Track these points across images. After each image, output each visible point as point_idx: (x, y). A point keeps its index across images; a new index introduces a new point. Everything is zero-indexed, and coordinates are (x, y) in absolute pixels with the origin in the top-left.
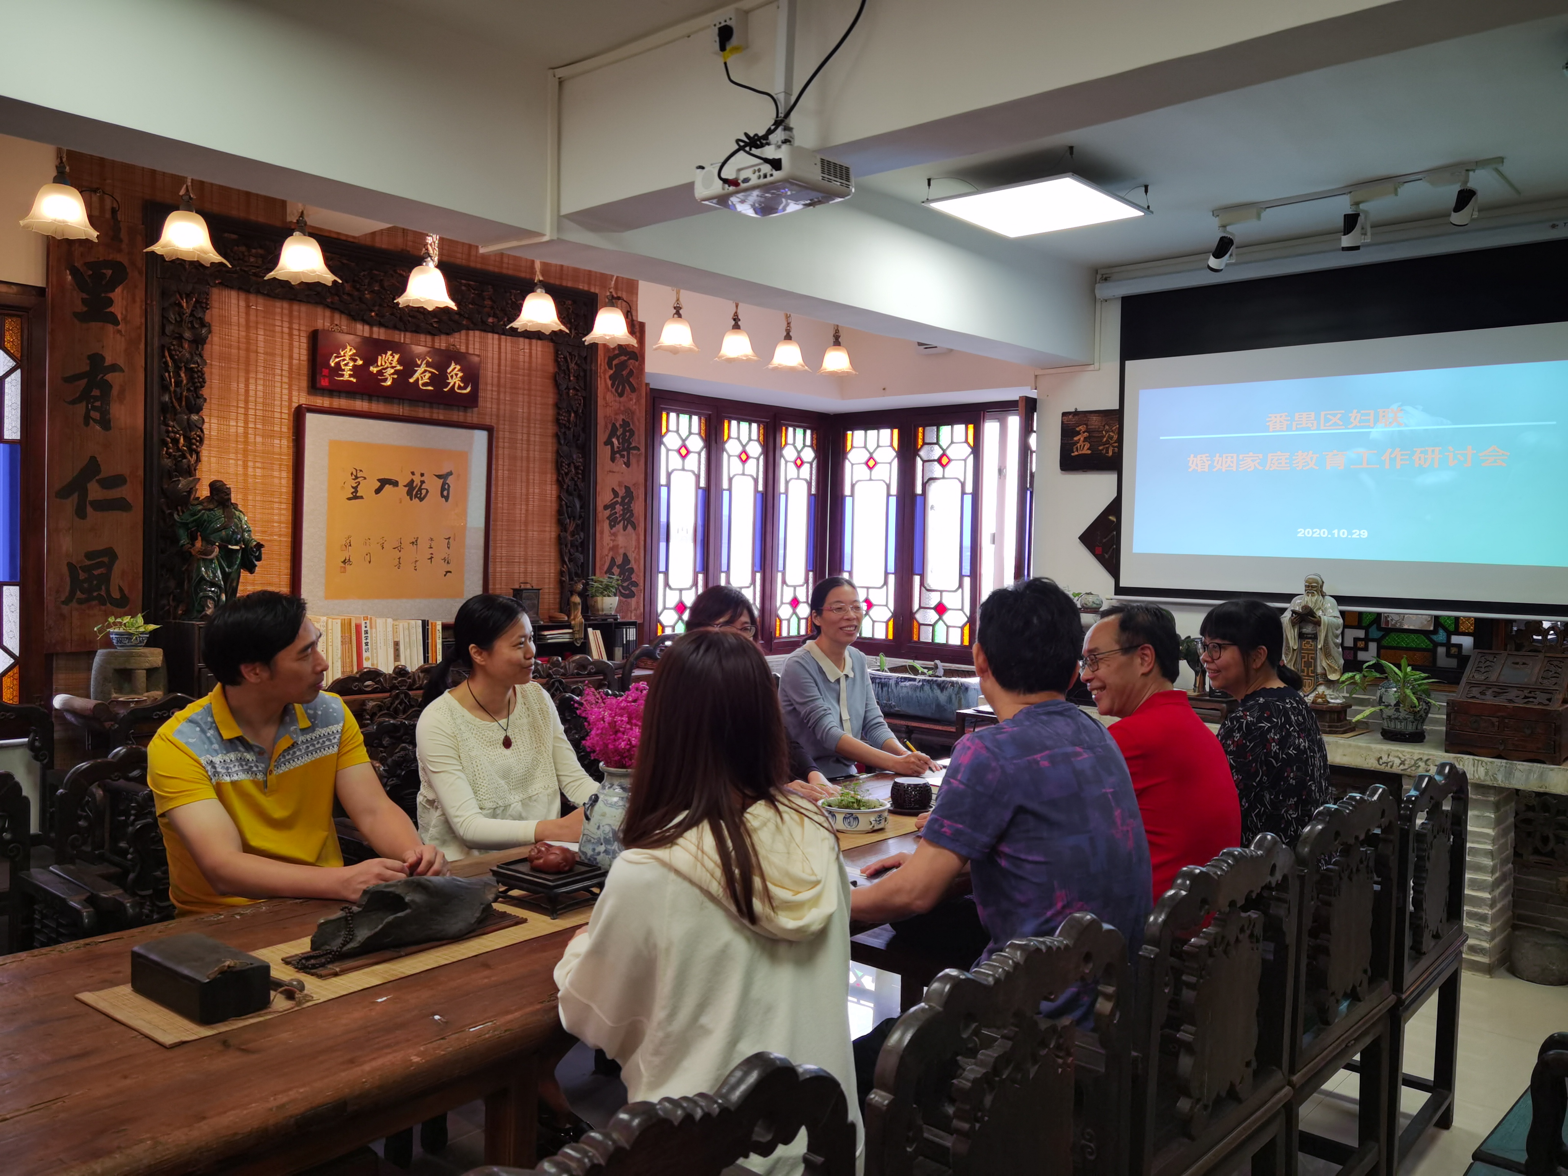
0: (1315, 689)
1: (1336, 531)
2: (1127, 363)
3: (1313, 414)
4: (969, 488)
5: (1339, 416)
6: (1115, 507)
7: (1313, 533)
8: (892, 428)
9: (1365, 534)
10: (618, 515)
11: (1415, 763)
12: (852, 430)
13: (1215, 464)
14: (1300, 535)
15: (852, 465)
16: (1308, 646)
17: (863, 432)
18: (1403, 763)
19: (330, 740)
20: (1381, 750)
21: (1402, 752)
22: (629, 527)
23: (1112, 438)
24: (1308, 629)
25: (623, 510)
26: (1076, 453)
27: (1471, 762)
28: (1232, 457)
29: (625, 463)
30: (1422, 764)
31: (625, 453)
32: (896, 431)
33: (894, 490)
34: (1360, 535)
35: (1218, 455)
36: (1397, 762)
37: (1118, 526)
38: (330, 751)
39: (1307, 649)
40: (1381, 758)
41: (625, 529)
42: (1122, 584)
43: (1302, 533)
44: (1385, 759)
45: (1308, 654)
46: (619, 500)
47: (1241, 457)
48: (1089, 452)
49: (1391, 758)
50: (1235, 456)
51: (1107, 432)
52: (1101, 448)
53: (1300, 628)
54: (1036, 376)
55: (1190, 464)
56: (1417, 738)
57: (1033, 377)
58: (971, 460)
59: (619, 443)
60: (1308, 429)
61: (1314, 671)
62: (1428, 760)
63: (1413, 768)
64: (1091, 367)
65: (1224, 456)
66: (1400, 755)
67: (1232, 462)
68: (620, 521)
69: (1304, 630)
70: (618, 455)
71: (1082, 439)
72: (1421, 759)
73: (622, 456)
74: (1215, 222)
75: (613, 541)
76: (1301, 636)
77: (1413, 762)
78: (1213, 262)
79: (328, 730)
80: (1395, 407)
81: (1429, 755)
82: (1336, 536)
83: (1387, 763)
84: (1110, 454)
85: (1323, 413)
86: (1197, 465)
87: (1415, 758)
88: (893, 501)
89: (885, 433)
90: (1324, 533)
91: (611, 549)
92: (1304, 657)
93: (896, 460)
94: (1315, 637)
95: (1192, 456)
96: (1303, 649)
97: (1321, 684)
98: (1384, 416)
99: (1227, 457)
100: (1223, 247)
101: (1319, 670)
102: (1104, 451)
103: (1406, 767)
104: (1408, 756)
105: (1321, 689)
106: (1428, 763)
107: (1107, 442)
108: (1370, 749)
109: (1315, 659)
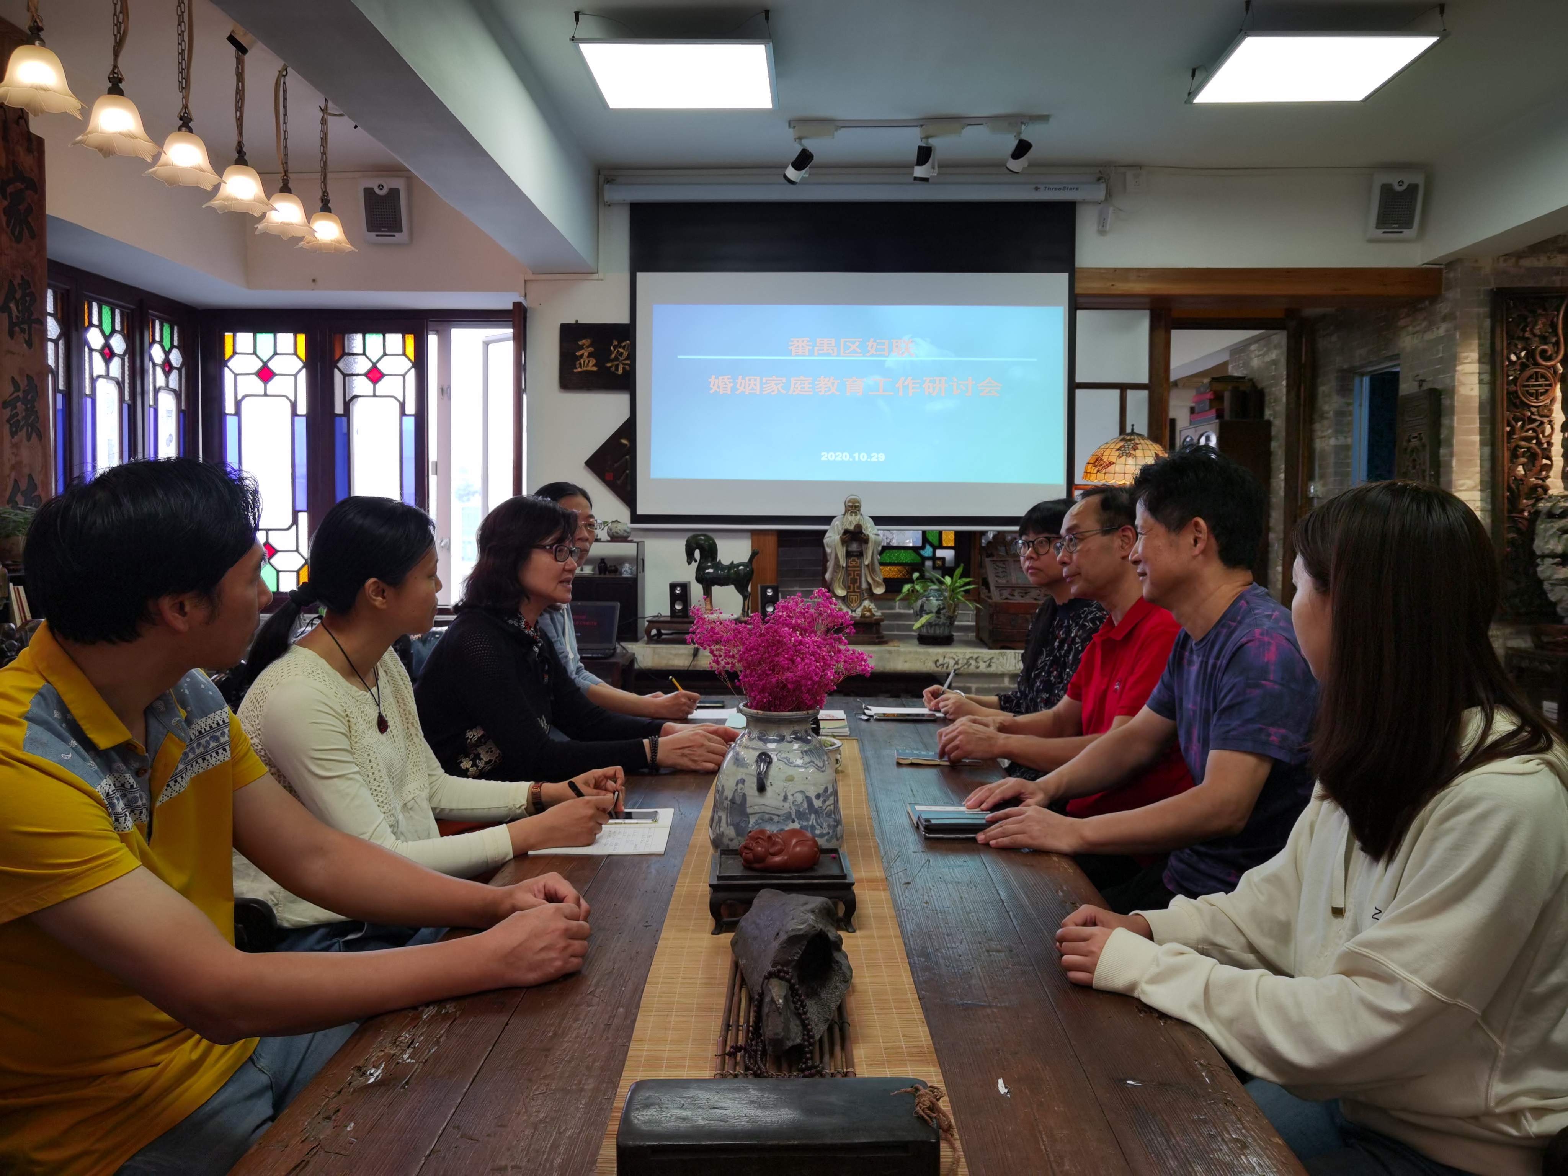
0: (861, 604)
1: (856, 455)
2: (639, 275)
3: (833, 340)
4: (411, 408)
5: (857, 344)
6: (628, 429)
7: (836, 457)
8: (296, 331)
9: (882, 457)
10: (19, 418)
11: (967, 662)
12: (235, 330)
13: (738, 386)
14: (823, 459)
15: (236, 375)
16: (854, 563)
17: (250, 335)
18: (957, 663)
19: (216, 739)
20: (938, 654)
21: (955, 653)
22: (34, 436)
23: (621, 354)
24: (854, 547)
25: (26, 410)
26: (579, 369)
27: (1013, 655)
28: (755, 380)
29: (26, 342)
30: (973, 662)
31: (26, 327)
32: (302, 338)
33: (302, 409)
34: (878, 458)
35: (740, 377)
36: (952, 662)
37: (632, 451)
38: (221, 757)
39: (854, 567)
40: (938, 661)
41: (29, 438)
42: (640, 512)
43: (825, 456)
44: (941, 661)
45: (854, 571)
46: (20, 394)
47: (764, 380)
48: (595, 369)
49: (947, 660)
50: (758, 378)
51: (615, 347)
52: (609, 365)
53: (847, 547)
54: (525, 281)
55: (711, 386)
56: (946, 641)
57: (523, 282)
58: (411, 376)
59: (18, 310)
60: (829, 355)
61: (860, 587)
62: (977, 658)
63: (966, 667)
64: (595, 276)
65: (747, 378)
66: (955, 656)
67: (755, 385)
68: (23, 427)
69: (850, 549)
70: (17, 329)
71: (586, 354)
72: (971, 658)
73: (23, 331)
74: (791, 133)
75: (16, 455)
76: (848, 554)
77: (965, 661)
78: (791, 173)
79: (209, 721)
80: (906, 338)
81: (977, 653)
82: (857, 459)
83: (943, 665)
84: (620, 371)
85: (842, 341)
86: (718, 387)
87: (967, 657)
88: (301, 424)
89: (286, 340)
90: (845, 456)
91: (13, 467)
92: (850, 574)
93: (304, 371)
94: (860, 555)
95: (713, 377)
96: (849, 567)
97: (865, 599)
98: (897, 346)
99: (750, 380)
100: (803, 160)
101: (864, 585)
102: (613, 369)
103: (960, 666)
104: (961, 656)
105: (866, 603)
106: (978, 660)
107: (616, 359)
108: (929, 654)
109: (860, 575)
